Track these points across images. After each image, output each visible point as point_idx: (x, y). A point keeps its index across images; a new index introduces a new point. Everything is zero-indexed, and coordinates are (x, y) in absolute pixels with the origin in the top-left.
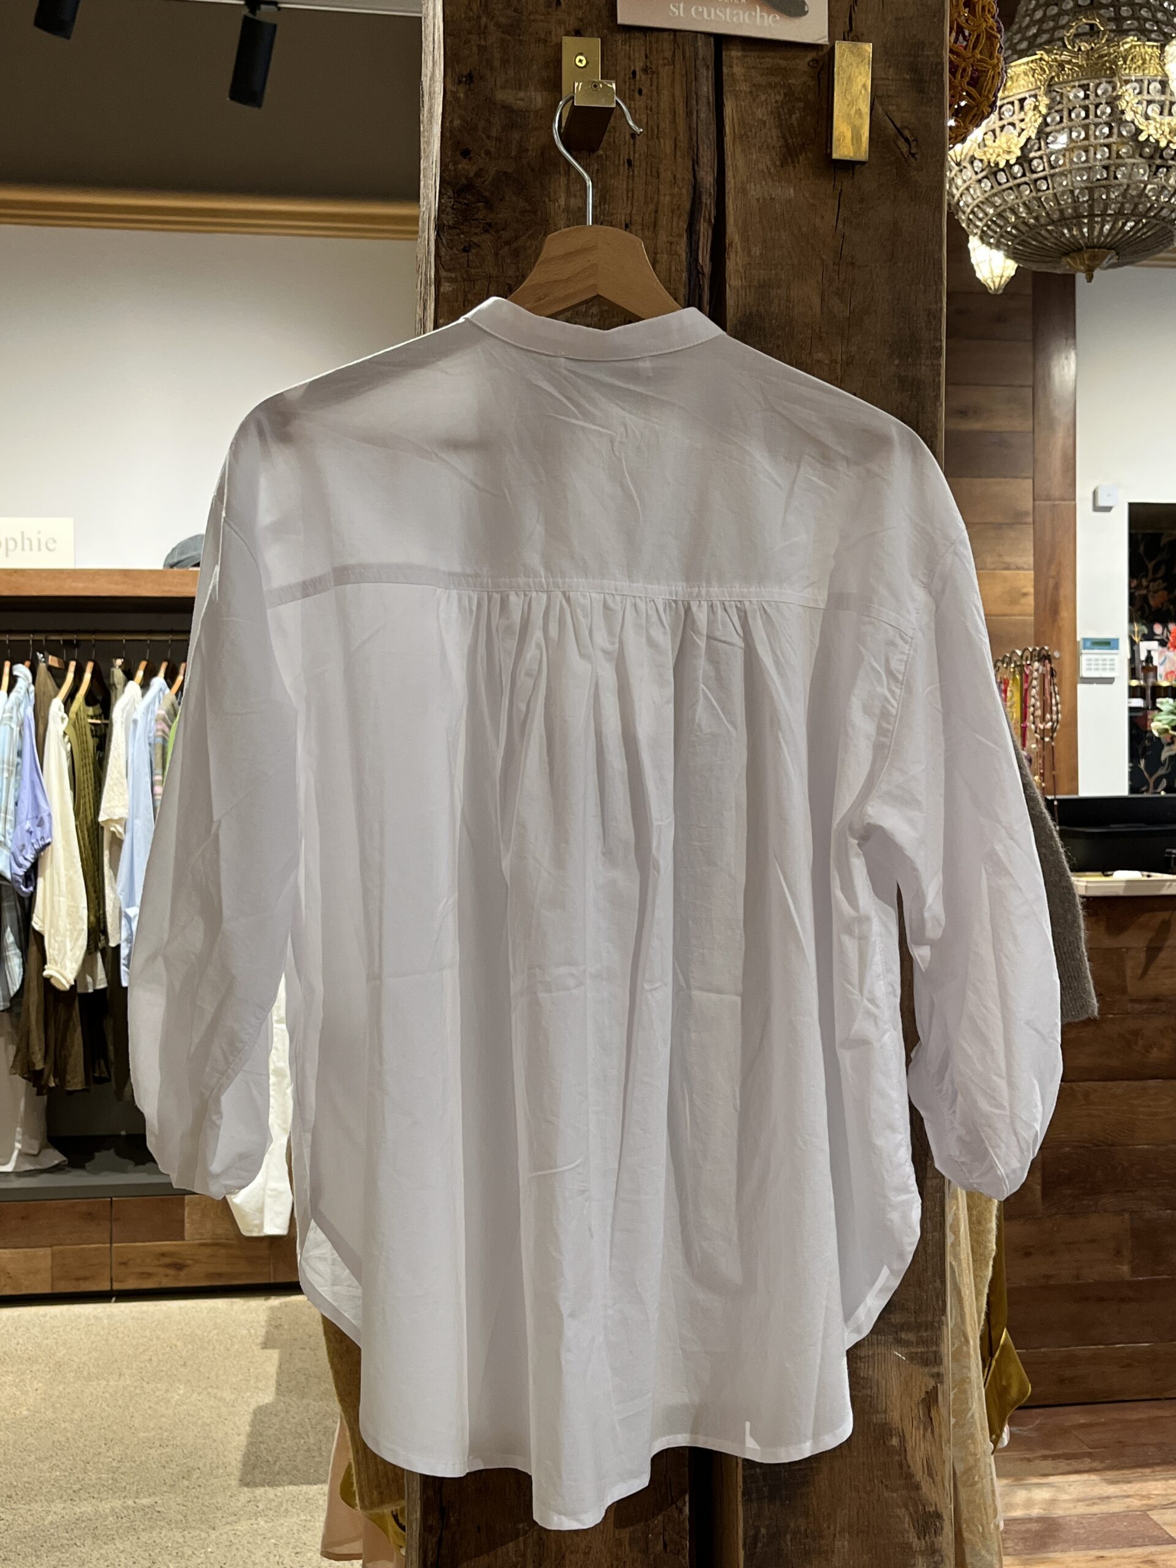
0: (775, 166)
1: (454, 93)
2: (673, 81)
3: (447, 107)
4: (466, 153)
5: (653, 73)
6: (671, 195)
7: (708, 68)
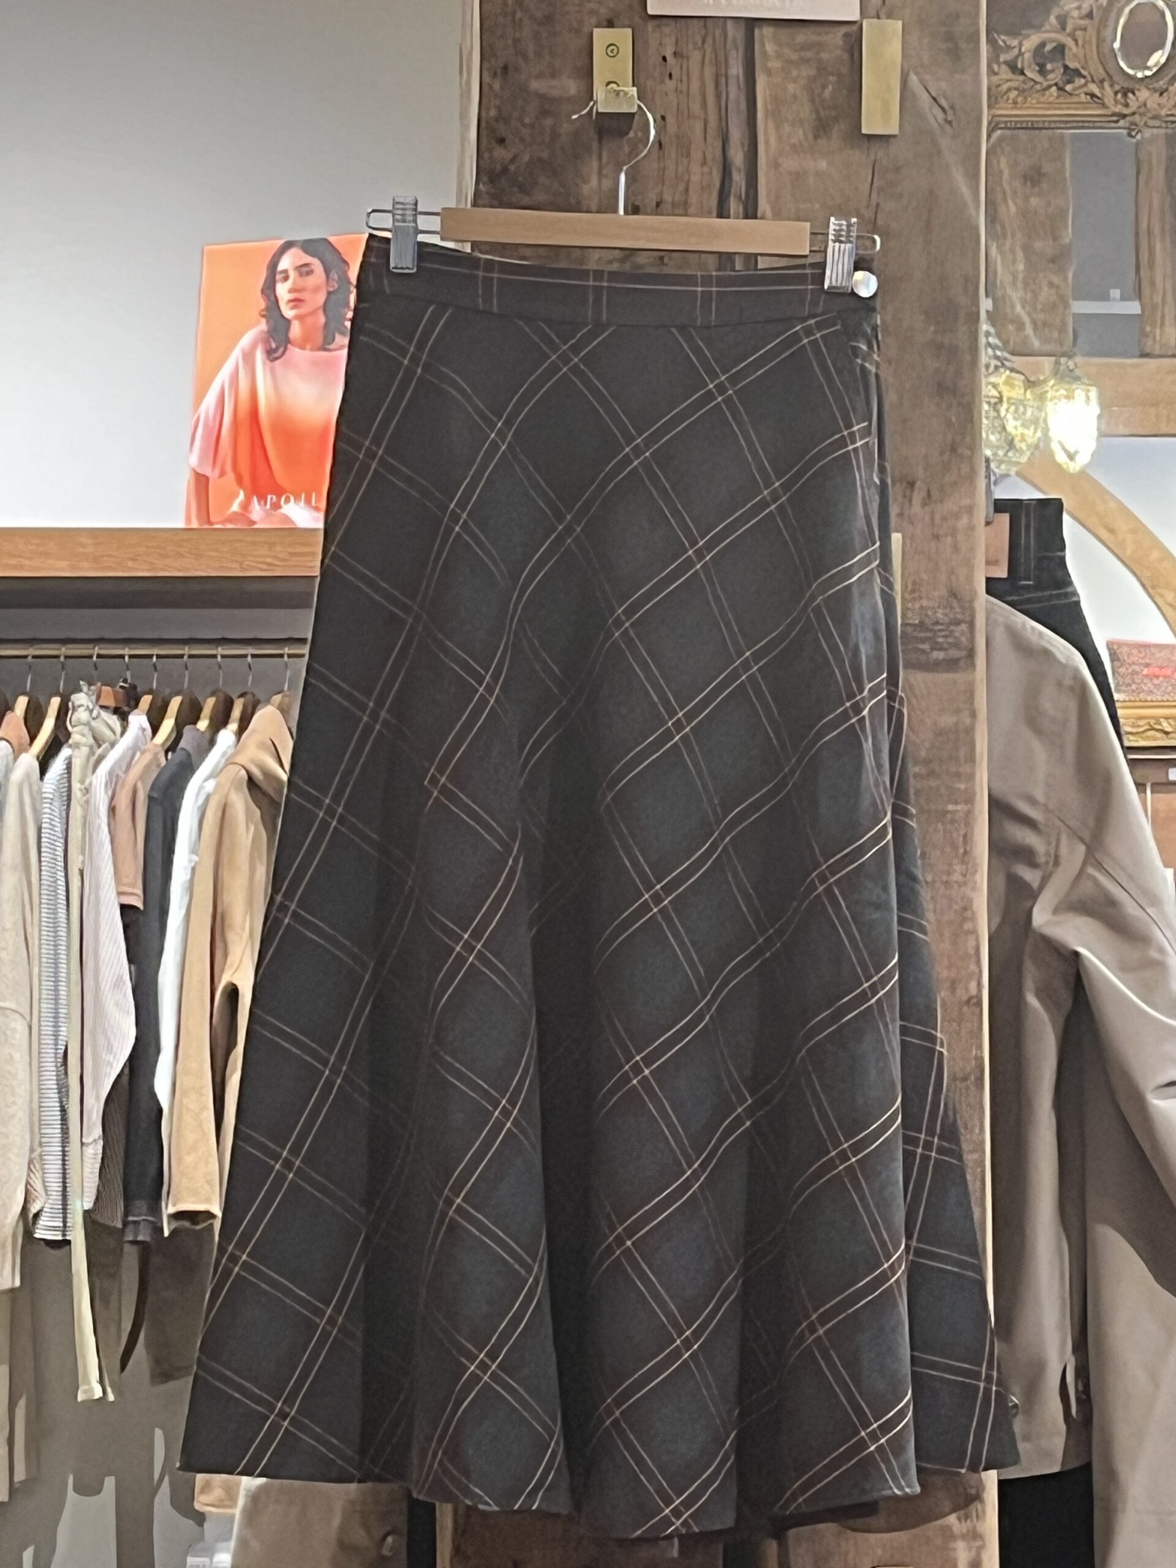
0: (806, 139)
1: (489, 84)
2: (703, 64)
3: (484, 100)
4: (501, 141)
5: (682, 56)
6: (703, 174)
7: (737, 51)
